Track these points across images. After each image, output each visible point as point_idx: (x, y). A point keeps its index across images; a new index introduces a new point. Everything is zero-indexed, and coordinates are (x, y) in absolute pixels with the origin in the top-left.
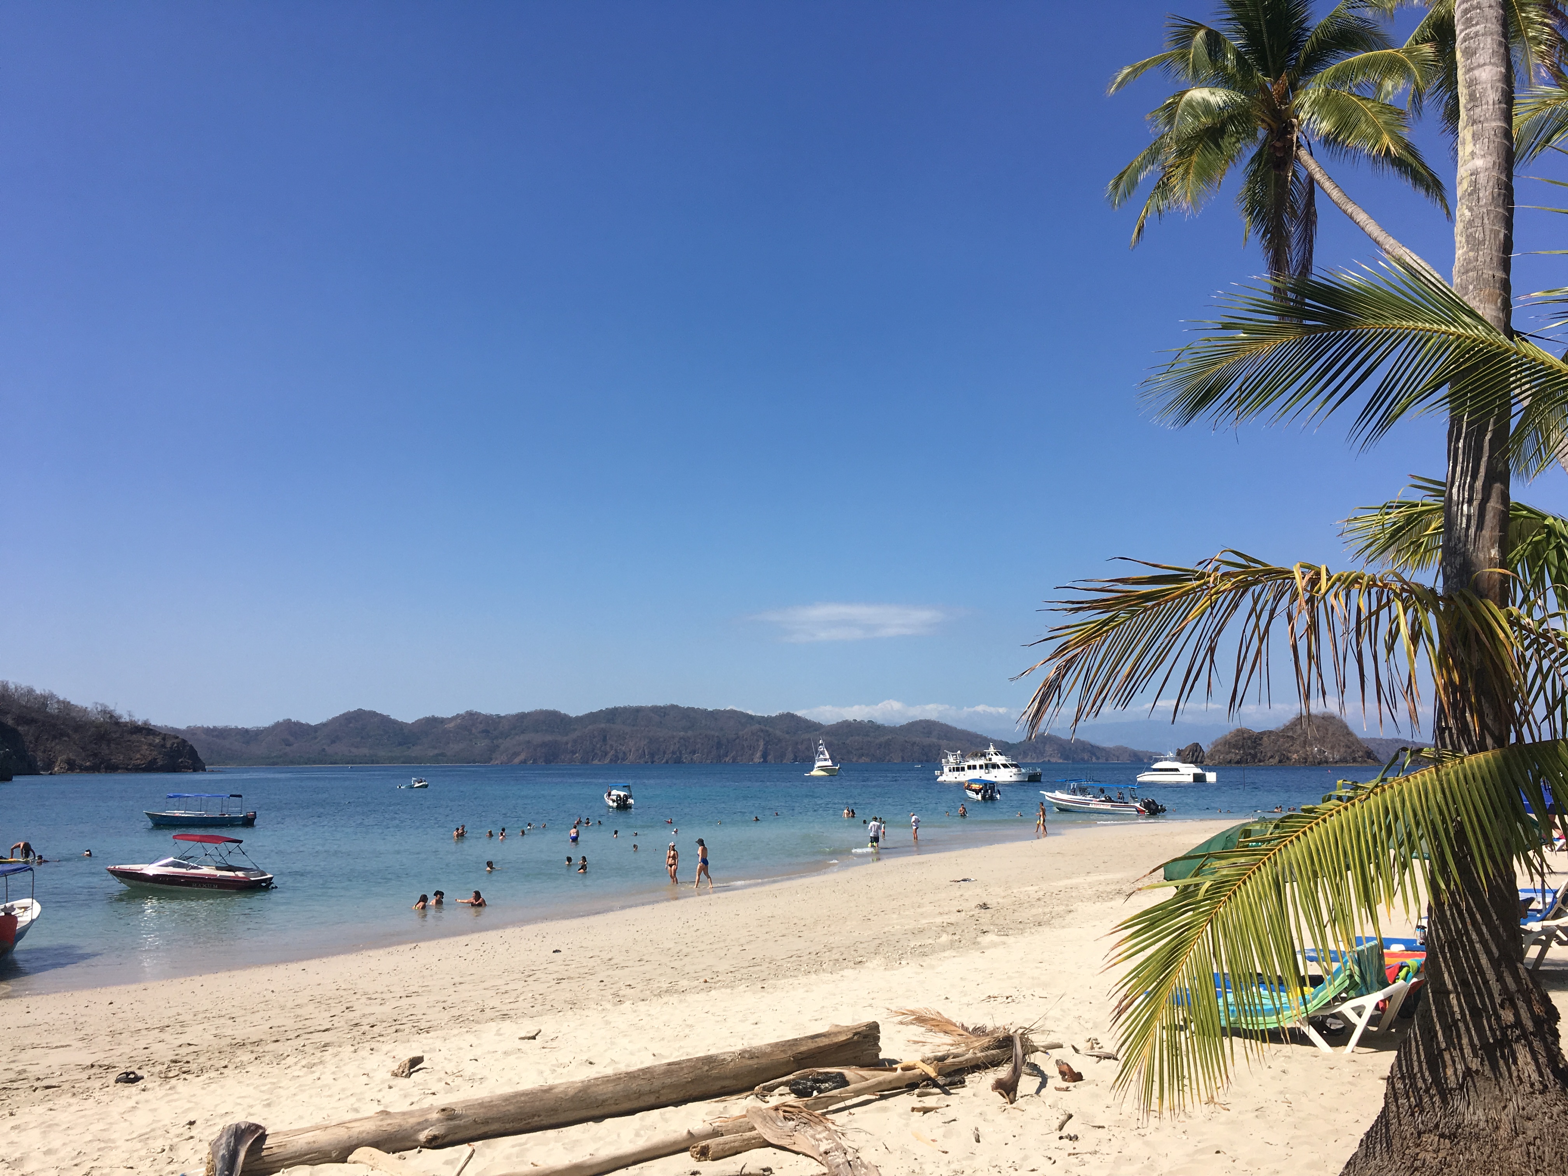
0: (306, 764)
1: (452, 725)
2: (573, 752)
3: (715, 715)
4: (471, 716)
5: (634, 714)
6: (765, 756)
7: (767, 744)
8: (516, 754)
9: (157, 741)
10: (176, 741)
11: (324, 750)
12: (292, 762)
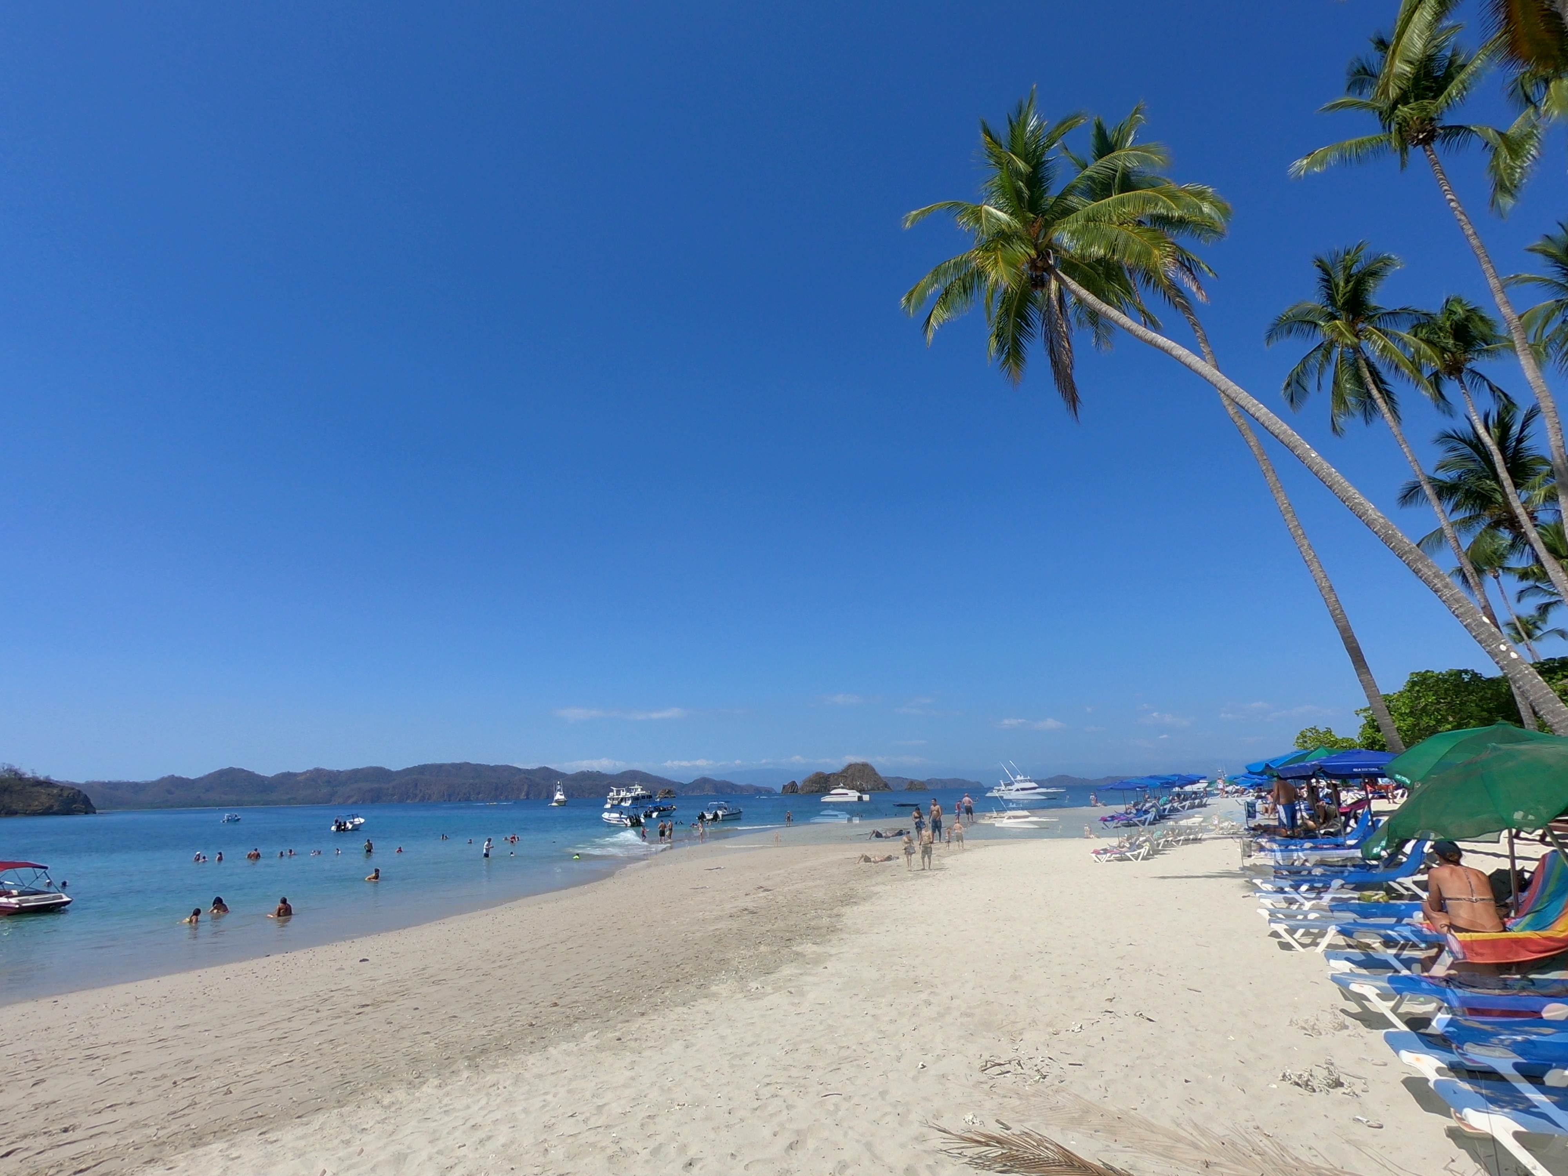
0: (184, 807)
1: (303, 777)
2: (393, 795)
3: (495, 769)
4: (318, 772)
5: (439, 769)
6: (527, 795)
7: (529, 786)
8: (349, 797)
9: (55, 791)
10: (73, 791)
11: (199, 797)
12: (172, 807)
